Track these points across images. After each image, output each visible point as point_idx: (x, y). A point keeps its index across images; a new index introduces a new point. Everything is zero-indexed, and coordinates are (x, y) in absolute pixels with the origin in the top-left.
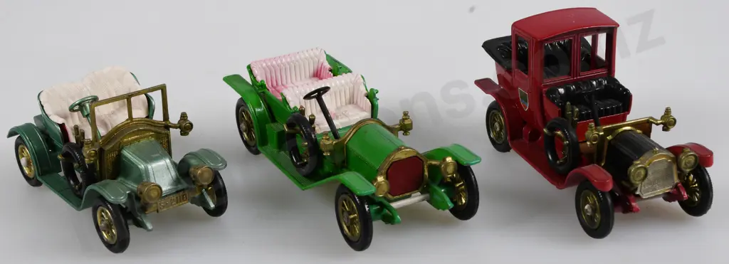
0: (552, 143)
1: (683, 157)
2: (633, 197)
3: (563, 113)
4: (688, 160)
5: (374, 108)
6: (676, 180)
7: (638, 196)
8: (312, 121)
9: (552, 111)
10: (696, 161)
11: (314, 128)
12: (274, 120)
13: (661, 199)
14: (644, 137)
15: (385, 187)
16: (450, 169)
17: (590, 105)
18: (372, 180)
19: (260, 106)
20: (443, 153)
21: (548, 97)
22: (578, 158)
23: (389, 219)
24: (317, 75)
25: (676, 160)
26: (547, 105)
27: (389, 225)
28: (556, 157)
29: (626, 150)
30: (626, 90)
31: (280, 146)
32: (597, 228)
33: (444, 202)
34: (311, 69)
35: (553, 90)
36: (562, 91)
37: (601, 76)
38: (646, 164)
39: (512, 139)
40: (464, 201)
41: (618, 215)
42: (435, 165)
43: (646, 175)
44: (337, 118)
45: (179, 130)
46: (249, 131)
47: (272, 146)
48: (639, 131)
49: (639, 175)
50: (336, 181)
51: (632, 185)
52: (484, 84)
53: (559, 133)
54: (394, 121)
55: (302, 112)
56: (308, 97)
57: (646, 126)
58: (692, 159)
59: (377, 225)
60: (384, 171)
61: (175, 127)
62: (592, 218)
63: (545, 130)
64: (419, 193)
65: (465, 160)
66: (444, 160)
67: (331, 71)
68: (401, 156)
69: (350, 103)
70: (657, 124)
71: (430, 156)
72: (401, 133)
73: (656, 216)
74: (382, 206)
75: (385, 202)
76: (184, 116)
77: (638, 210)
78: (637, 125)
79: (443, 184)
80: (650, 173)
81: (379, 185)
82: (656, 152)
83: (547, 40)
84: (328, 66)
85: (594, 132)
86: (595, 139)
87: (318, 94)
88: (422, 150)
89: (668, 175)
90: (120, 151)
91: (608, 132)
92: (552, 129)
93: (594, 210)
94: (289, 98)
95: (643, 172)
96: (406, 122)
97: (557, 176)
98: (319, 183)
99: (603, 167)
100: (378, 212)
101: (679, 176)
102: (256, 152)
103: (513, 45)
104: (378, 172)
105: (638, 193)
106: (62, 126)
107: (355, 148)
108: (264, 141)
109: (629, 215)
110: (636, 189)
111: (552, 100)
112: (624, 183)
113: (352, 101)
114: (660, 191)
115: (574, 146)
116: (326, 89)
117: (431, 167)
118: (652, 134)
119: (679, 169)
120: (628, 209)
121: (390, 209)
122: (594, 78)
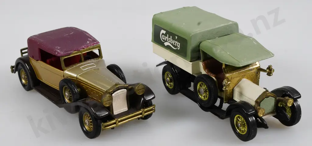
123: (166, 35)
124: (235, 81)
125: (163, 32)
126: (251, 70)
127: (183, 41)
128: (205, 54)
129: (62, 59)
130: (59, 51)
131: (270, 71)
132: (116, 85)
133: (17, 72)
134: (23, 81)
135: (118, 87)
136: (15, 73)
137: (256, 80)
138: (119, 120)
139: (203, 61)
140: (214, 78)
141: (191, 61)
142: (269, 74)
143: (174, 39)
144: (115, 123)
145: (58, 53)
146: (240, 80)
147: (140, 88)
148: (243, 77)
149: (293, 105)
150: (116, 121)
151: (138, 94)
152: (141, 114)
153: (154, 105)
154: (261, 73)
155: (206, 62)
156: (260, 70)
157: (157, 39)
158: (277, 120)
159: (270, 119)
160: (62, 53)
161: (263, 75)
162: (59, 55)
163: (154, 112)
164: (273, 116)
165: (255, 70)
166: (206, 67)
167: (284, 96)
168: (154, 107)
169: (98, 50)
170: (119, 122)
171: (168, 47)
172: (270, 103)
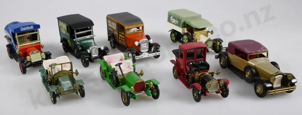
0: (188, 77)
1: (221, 82)
2: (207, 92)
3: (190, 69)
4: (222, 83)
5: (134, 69)
6: (219, 88)
7: (208, 92)
8: (116, 72)
9: (188, 69)
10: (224, 83)
11: (117, 74)
12: (108, 71)
13: (215, 93)
14: (212, 76)
15: (134, 90)
16: (152, 86)
17: (198, 67)
18: (130, 87)
19: (105, 68)
20: (150, 81)
21: (187, 65)
22: (194, 81)
23: (134, 98)
24: (121, 60)
25: (219, 83)
26: (187, 67)
27: (134, 100)
28: (188, 81)
29: (206, 79)
30: (208, 64)
31: (110, 78)
32: (198, 99)
33: (150, 94)
34: (120, 58)
35: (189, 63)
36: (191, 63)
37: (202, 60)
38: (210, 83)
39: (178, 76)
40: (156, 94)
41: (202, 97)
42: (147, 84)
43: (210, 86)
44: (124, 71)
45: (75, 74)
46: (102, 73)
47: (108, 78)
48: (210, 75)
49: (208, 86)
50: (121, 88)
51: (206, 88)
52: (172, 61)
53: (189, 74)
54: (139, 72)
55: (115, 69)
56: (116, 65)
57: (212, 74)
58: (223, 83)
59: (131, 100)
60: (134, 85)
61: (74, 73)
62: (196, 97)
63: (186, 74)
64: (144, 92)
65: (156, 83)
66: (150, 83)
67: (125, 59)
68: (139, 81)
69: (128, 67)
70: (215, 73)
71: (147, 82)
72: (141, 75)
73: (213, 97)
74: (133, 95)
75: (134, 93)
76: (76, 71)
77: (208, 95)
78: (210, 73)
79: (151, 89)
80: (211, 86)
81: (132, 89)
82: (213, 80)
83: (187, 50)
84: (124, 57)
85: (197, 74)
86: (198, 76)
87: (119, 65)
88: (145, 80)
89: (216, 87)
90: (58, 78)
91: (201, 75)
92: (188, 73)
93: (196, 95)
94: (112, 66)
95: (209, 85)
96: (142, 73)
97: (188, 86)
98: (118, 88)
99: (200, 84)
100: (132, 96)
101: (220, 87)
102: (104, 80)
103: (179, 52)
104: (132, 86)
105: (208, 91)
106: (47, 70)
107: (127, 79)
108: (106, 77)
109: (205, 97)
110: (208, 90)
111: (188, 66)
112: (205, 88)
113: (129, 67)
114: (214, 91)
115: (193, 78)
116: (121, 63)
117: (147, 85)
118: (214, 76)
119: (219, 85)
120: (205, 95)
121: (134, 95)
122: (200, 61)
123: (173, 18)
124: (198, 35)
125: (172, 17)
126: (205, 31)
127: (179, 20)
128: (187, 25)
129: (248, 55)
130: (247, 51)
131: (212, 32)
132: (278, 72)
133: (219, 59)
134: (222, 63)
135: (279, 74)
136: (217, 59)
137: (207, 36)
138: (277, 90)
139: (187, 28)
140: (190, 34)
141: (182, 28)
142: (212, 33)
143: (176, 20)
144: (274, 92)
145: (247, 52)
146: (200, 35)
147: (290, 76)
148: (201, 34)
149: (220, 45)
150: (275, 91)
151: (289, 79)
152: (288, 89)
153: (296, 86)
154: (209, 33)
155: (188, 28)
156: (208, 32)
157: (169, 21)
158: (213, 51)
159: (210, 50)
160: (249, 52)
161: (209, 34)
162: (247, 53)
163: (295, 89)
164: (212, 49)
165: (206, 32)
166: (188, 30)
167: (216, 41)
168: (295, 87)
169: (266, 53)
170: (277, 91)
171: (174, 23)
172: (210, 44)
